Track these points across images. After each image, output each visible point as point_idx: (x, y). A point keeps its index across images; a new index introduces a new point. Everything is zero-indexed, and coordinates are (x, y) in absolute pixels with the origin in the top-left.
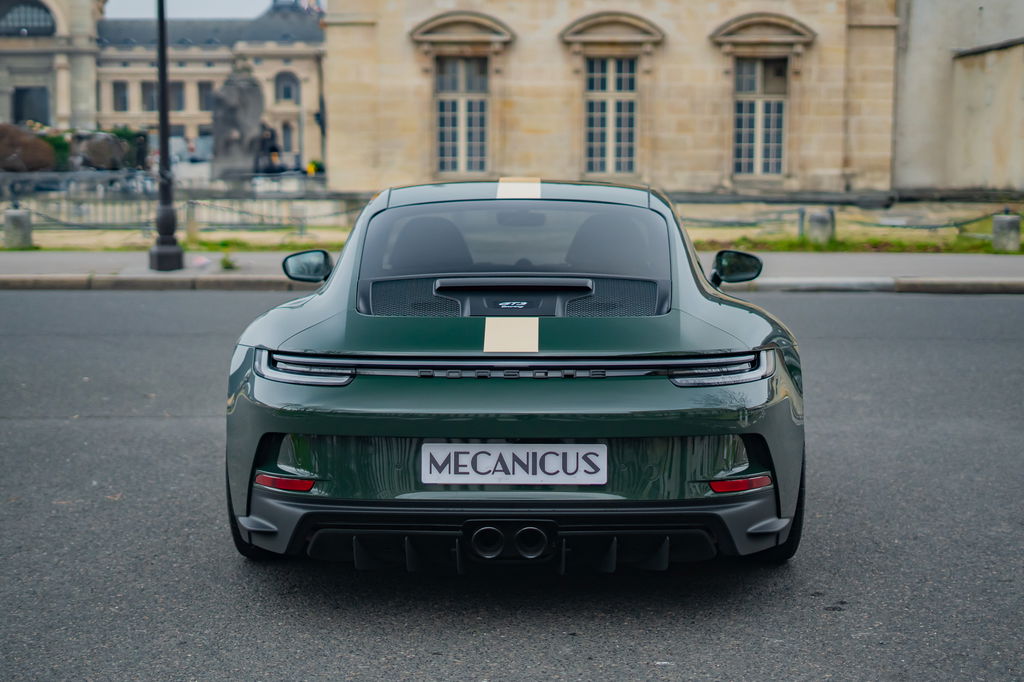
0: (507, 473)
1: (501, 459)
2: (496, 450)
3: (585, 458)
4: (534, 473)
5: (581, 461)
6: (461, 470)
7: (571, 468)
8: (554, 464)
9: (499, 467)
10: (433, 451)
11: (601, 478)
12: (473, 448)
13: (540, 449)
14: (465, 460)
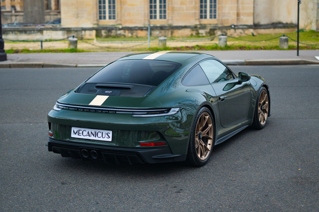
0: (89, 136)
1: (88, 133)
2: (87, 130)
3: (107, 134)
4: (95, 137)
5: (106, 135)
6: (80, 134)
7: (103, 137)
8: (100, 135)
9: (88, 135)
10: (74, 129)
11: (110, 140)
12: (83, 129)
13: (97, 131)
14: (81, 132)
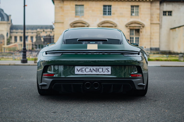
0: (92, 72)
1: (90, 69)
2: (89, 67)
3: (107, 69)
4: (97, 72)
5: (106, 70)
6: (83, 71)
7: (104, 71)
8: (101, 70)
9: (90, 71)
11: (110, 73)
12: (85, 67)
13: (98, 67)
14: (83, 69)
